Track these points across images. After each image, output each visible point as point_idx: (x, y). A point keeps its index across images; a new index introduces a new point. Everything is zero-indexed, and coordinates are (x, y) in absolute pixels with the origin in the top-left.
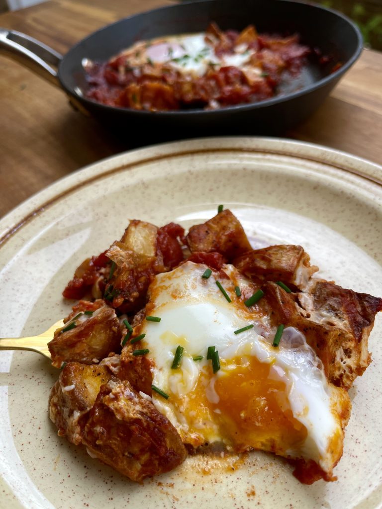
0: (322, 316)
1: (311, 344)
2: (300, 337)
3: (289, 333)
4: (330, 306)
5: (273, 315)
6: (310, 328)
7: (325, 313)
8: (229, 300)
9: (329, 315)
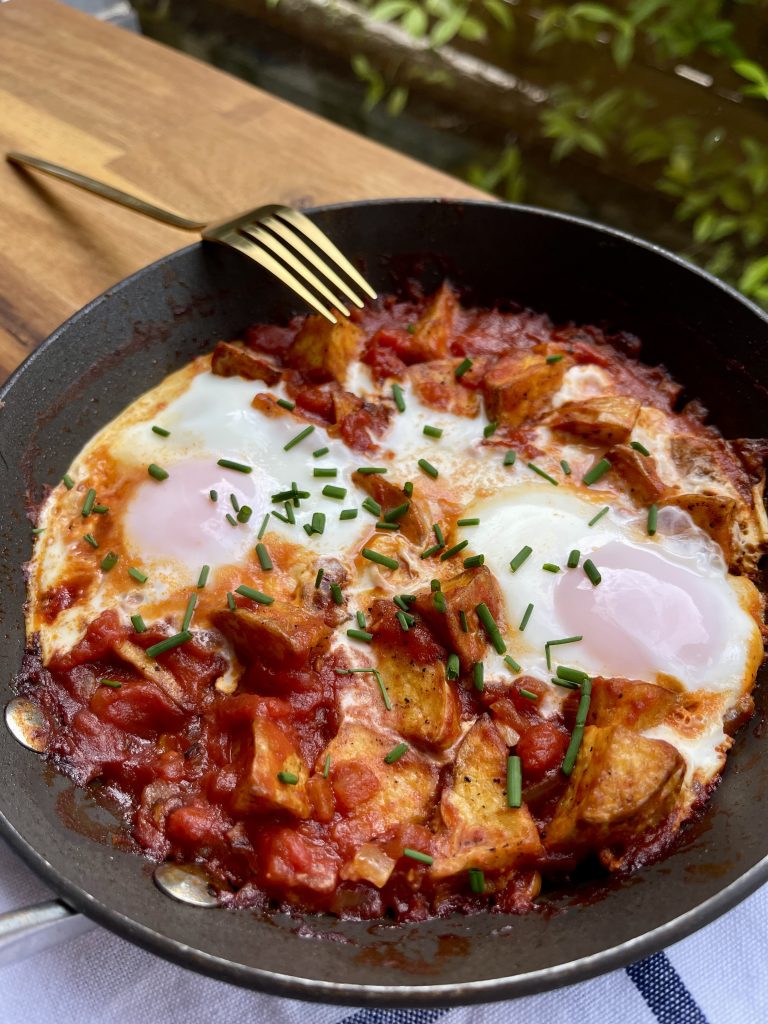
0: (693, 484)
1: (701, 524)
2: (684, 518)
3: (667, 515)
4: (701, 468)
5: (633, 493)
6: (698, 504)
7: (696, 480)
8: (554, 483)
9: (701, 481)
